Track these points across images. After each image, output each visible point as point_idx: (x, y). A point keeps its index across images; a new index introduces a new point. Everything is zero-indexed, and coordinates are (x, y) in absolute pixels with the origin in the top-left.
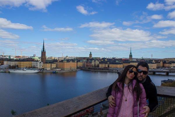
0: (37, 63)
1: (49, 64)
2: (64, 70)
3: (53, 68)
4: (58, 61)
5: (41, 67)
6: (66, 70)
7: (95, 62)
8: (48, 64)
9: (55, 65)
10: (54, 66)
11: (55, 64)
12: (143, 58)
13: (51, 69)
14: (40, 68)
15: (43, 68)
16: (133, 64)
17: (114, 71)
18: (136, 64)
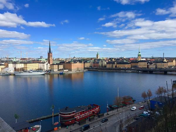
0: (44, 65)
1: (56, 65)
2: (71, 71)
4: (66, 62)
6: (73, 70)
7: (102, 62)
9: (62, 66)
12: (154, 57)
13: (58, 70)
14: (47, 69)
15: (50, 69)
16: (141, 63)
17: (122, 71)
18: (145, 63)
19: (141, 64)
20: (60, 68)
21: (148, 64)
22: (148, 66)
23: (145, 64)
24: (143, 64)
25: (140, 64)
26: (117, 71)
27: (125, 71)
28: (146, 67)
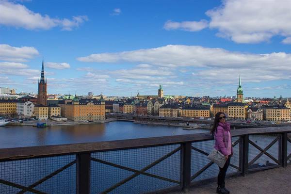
0: (23, 106)
1: (45, 108)
2: (74, 121)
3: (53, 116)
4: (66, 102)
5: (31, 114)
6: (77, 120)
7: (153, 105)
8: (42, 108)
9: (58, 110)
10: (56, 111)
11: (57, 108)
13: (49, 118)
14: (28, 115)
15: (34, 115)
16: (234, 108)
17: (181, 124)
18: (242, 109)
19: (234, 111)
20: (52, 114)
21: (248, 111)
22: (247, 114)
23: (242, 111)
24: (236, 111)
25: (231, 111)
26: (171, 124)
27: (188, 125)
28: (244, 117)
